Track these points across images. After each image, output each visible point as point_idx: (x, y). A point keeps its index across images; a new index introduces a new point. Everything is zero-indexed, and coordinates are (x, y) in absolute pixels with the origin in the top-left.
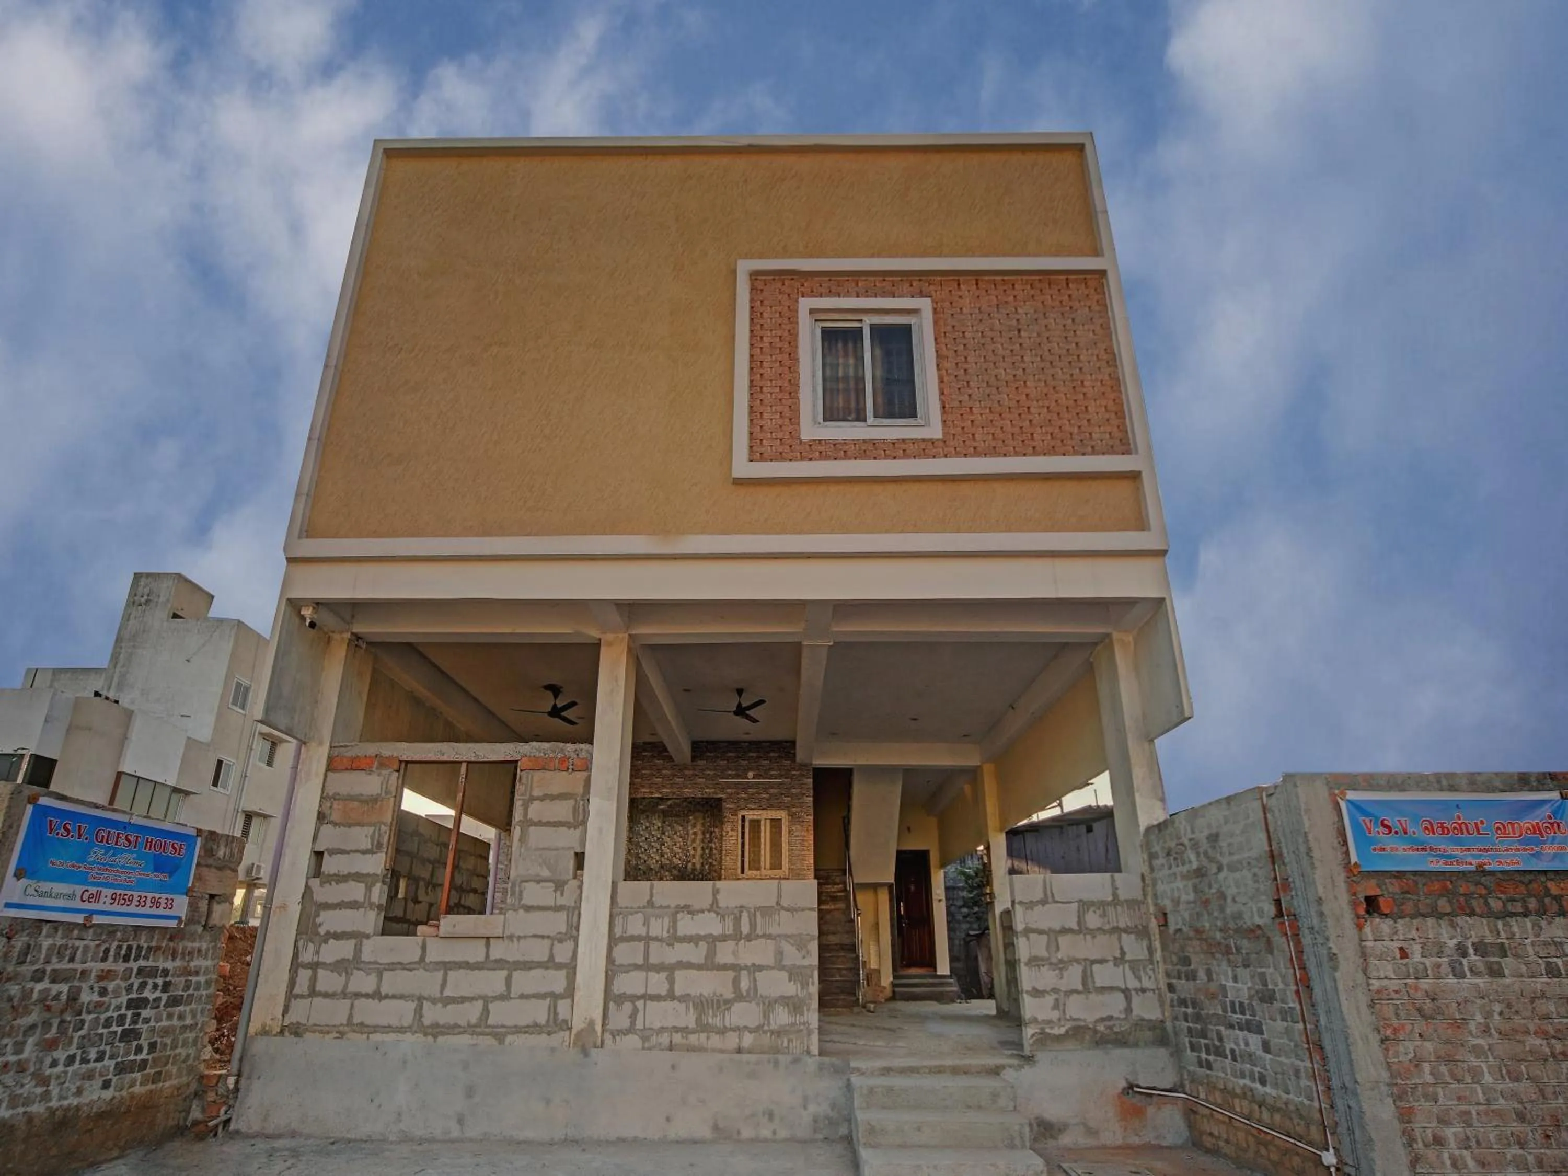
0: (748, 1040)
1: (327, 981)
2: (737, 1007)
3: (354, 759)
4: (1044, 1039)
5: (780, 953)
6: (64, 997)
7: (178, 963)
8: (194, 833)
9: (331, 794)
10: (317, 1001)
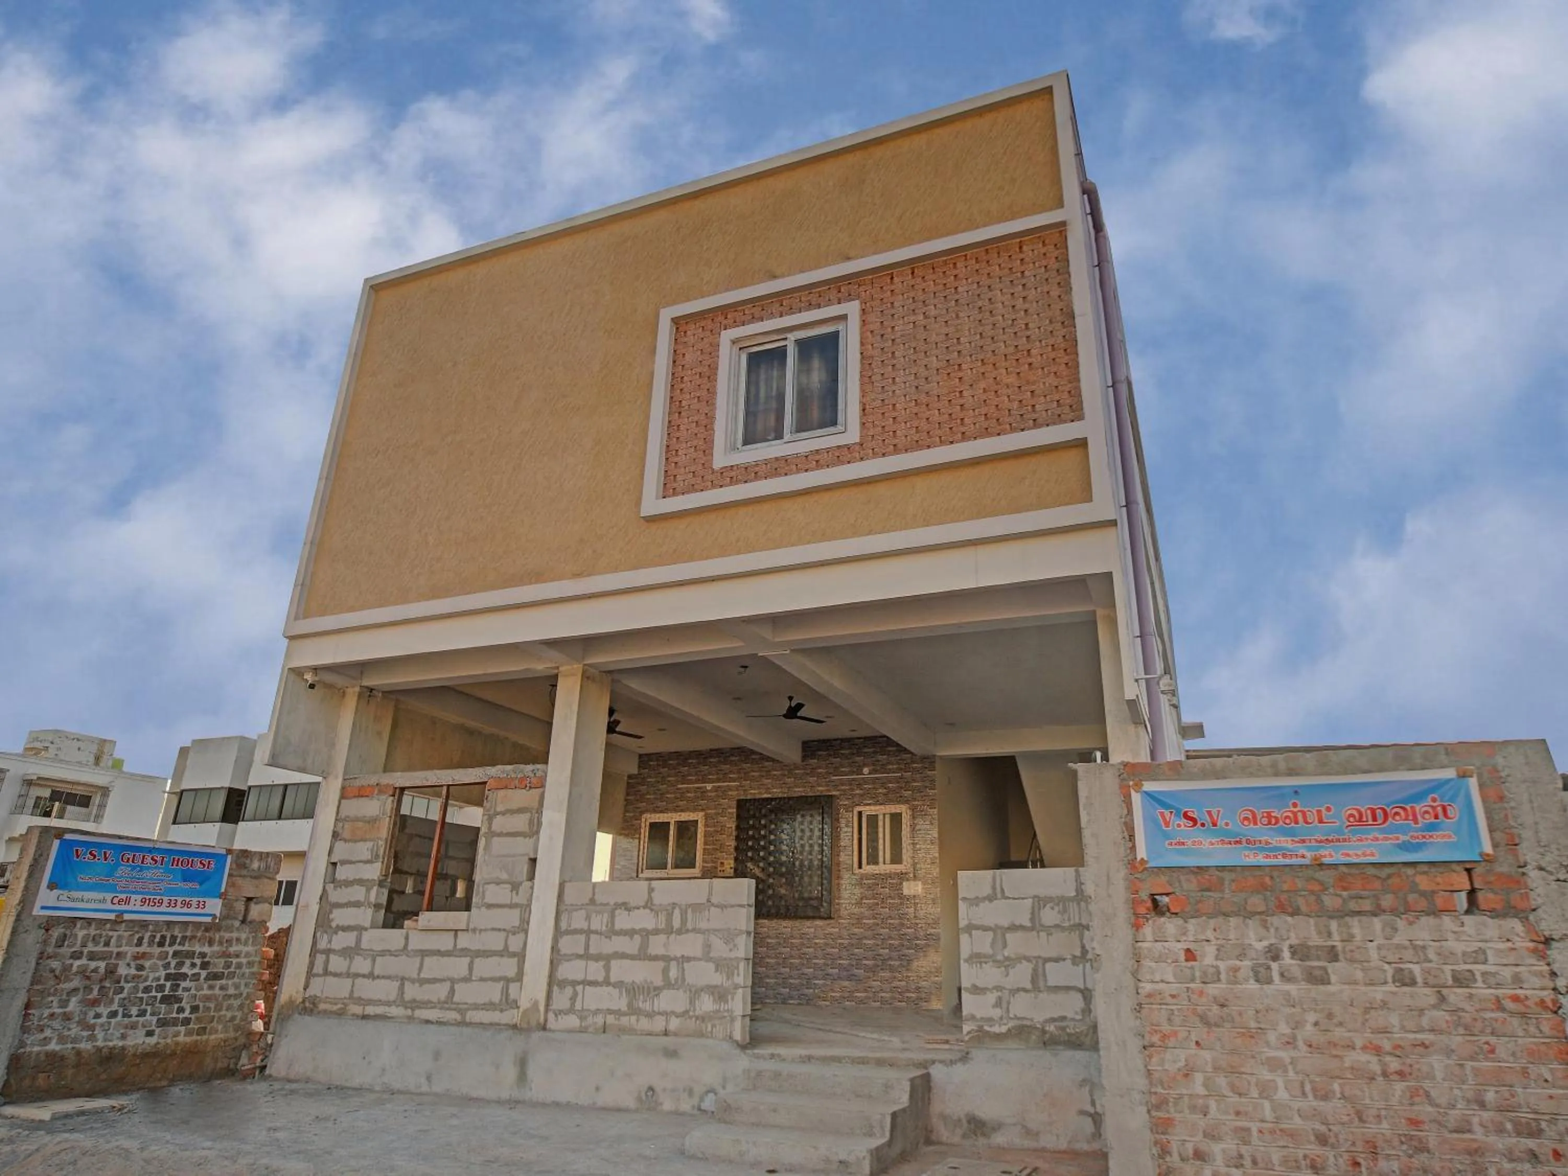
0: (674, 1024)
1: (337, 963)
2: (665, 994)
3: (362, 788)
4: (982, 1037)
5: (708, 946)
6: (102, 970)
7: (216, 948)
8: (224, 852)
9: (343, 817)
10: (330, 979)
